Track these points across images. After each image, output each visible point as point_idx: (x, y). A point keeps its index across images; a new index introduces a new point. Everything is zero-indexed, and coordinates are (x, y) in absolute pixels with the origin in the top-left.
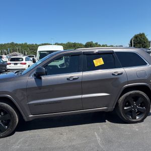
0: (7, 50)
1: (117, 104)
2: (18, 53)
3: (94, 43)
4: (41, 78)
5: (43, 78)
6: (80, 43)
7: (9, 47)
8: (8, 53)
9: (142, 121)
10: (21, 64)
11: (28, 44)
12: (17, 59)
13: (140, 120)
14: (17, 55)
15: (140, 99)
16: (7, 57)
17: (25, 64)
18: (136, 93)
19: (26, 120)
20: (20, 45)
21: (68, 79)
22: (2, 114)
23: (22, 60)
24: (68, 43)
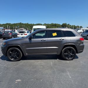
0: (17, 27)
1: (61, 52)
2: (23, 29)
3: (67, 24)
4: (31, 40)
5: (32, 40)
6: (59, 24)
7: (19, 25)
8: (18, 29)
9: (72, 60)
10: (24, 34)
11: (29, 24)
12: (23, 32)
13: (71, 59)
14: (22, 30)
15: (71, 50)
16: (18, 31)
17: (27, 35)
18: (70, 48)
19: (25, 55)
20: (25, 24)
21: (42, 40)
22: (16, 52)
23: (25, 33)
24: (52, 23)
